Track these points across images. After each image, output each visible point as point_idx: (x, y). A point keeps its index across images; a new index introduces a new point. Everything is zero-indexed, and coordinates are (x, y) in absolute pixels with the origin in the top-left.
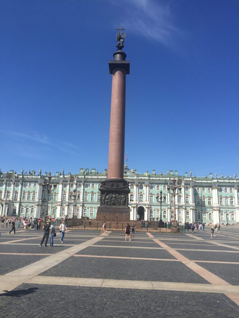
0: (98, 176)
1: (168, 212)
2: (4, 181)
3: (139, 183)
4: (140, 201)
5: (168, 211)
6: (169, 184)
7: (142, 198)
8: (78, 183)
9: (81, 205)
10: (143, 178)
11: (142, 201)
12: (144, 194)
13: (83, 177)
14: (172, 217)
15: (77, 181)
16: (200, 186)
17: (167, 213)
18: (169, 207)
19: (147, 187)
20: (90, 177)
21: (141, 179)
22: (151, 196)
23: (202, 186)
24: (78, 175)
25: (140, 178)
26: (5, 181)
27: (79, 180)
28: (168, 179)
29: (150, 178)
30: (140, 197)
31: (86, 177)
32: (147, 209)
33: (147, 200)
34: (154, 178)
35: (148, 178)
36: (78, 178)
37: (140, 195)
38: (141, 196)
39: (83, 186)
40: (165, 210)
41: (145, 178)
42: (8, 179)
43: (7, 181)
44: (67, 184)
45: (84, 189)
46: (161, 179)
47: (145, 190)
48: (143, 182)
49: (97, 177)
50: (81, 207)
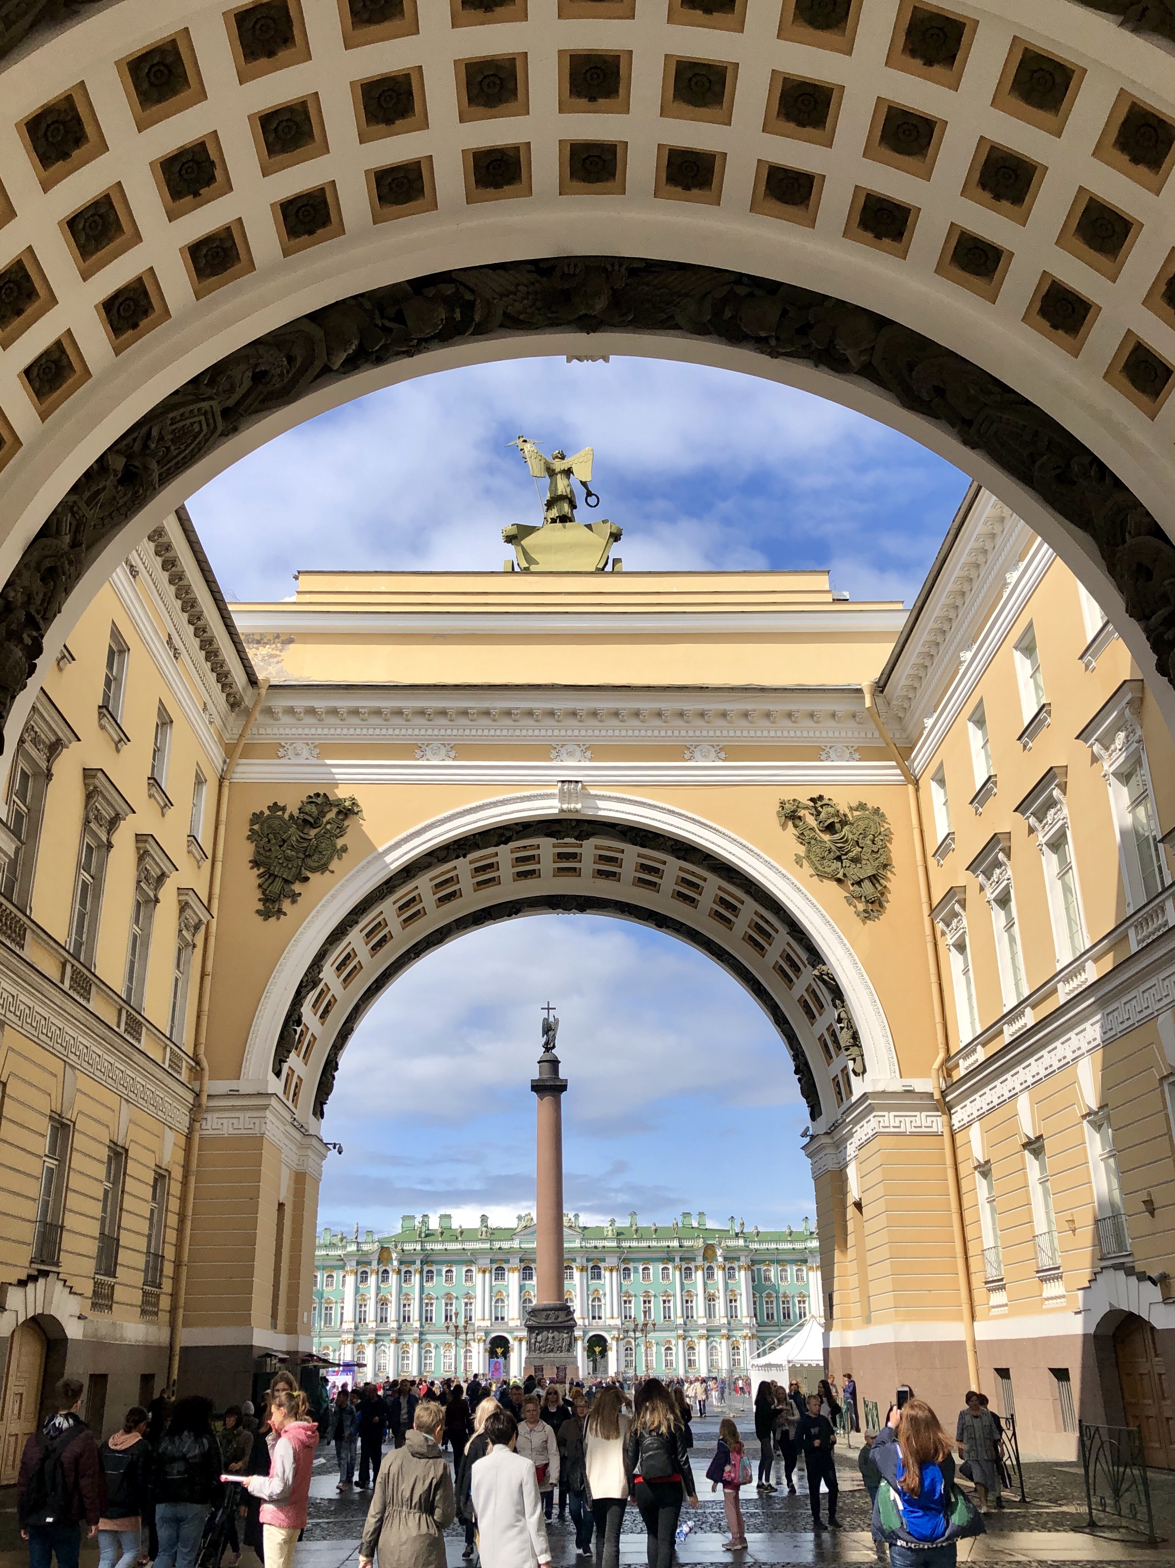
0: (463, 1242)
1: (677, 1350)
3: (588, 1260)
4: (594, 1318)
5: (676, 1345)
6: (677, 1259)
7: (600, 1306)
8: (404, 1269)
9: (414, 1340)
10: (600, 1244)
11: (600, 1318)
12: (605, 1295)
13: (419, 1247)
14: (690, 1365)
15: (401, 1263)
16: (772, 1262)
17: (674, 1352)
18: (681, 1332)
19: (614, 1273)
20: (438, 1247)
21: (596, 1247)
22: (625, 1302)
23: (779, 1262)
24: (403, 1242)
25: (593, 1243)
27: (406, 1259)
28: (675, 1243)
29: (624, 1244)
30: (593, 1306)
31: (429, 1246)
32: (614, 1343)
33: (615, 1315)
34: (634, 1244)
35: (615, 1244)
36: (403, 1250)
37: (593, 1300)
38: (596, 1303)
39: (418, 1276)
40: (670, 1341)
41: (607, 1244)
44: (369, 1271)
45: (422, 1287)
46: (654, 1244)
47: (609, 1281)
48: (600, 1256)
49: (459, 1246)
50: (416, 1345)
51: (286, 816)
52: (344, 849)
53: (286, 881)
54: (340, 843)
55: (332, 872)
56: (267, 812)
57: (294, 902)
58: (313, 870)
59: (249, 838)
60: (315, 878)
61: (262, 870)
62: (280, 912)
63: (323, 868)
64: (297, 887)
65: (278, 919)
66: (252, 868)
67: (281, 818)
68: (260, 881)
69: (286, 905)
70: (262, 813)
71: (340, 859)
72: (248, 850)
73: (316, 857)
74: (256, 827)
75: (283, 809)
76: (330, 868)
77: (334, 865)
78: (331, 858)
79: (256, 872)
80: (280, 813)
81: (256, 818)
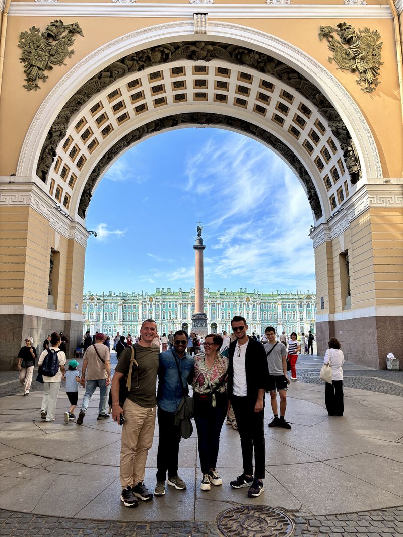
2: (86, 303)
6: (238, 301)
10: (215, 297)
11: (215, 318)
12: (216, 311)
13: (161, 297)
16: (267, 302)
19: (219, 305)
20: (167, 297)
22: (222, 313)
24: (156, 296)
26: (88, 303)
27: (157, 301)
28: (238, 297)
29: (222, 297)
31: (164, 297)
32: (219, 325)
33: (220, 317)
34: (225, 297)
35: (219, 297)
38: (214, 314)
39: (161, 306)
42: (91, 301)
43: (89, 303)
44: (146, 304)
45: (162, 309)
46: (231, 297)
47: (218, 308)
48: (215, 300)
49: (173, 297)
51: (40, 34)
52: (72, 52)
53: (39, 69)
54: (70, 49)
55: (66, 65)
56: (29, 32)
57: (44, 81)
58: (55, 63)
59: (19, 46)
60: (56, 68)
61: (26, 63)
62: (36, 86)
63: (60, 62)
64: (46, 73)
65: (36, 90)
66: (21, 62)
67: (37, 36)
68: (25, 69)
69: (40, 82)
70: (26, 32)
71: (70, 57)
72: (18, 53)
73: (56, 56)
74: (23, 40)
75: (38, 30)
76: (65, 63)
77: (67, 61)
78: (65, 57)
79: (23, 64)
80: (37, 32)
81: (23, 35)
